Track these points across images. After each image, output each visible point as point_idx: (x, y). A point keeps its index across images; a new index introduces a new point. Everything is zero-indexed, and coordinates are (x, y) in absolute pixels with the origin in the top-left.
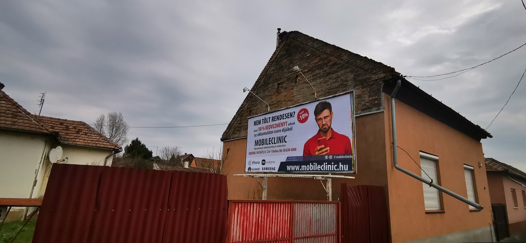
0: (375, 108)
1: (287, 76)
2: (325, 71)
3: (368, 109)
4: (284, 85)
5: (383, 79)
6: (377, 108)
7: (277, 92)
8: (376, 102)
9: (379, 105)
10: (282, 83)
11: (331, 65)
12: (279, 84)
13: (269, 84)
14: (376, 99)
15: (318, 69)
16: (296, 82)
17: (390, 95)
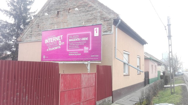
0: (109, 32)
1: (63, 8)
2: (86, 9)
3: (106, 32)
4: (61, 13)
5: (113, 19)
6: (110, 32)
7: (57, 16)
8: (110, 29)
9: (111, 30)
10: (60, 11)
11: (89, 7)
12: (58, 12)
13: (51, 10)
14: (110, 28)
15: (82, 7)
16: (69, 13)
17: (116, 26)
